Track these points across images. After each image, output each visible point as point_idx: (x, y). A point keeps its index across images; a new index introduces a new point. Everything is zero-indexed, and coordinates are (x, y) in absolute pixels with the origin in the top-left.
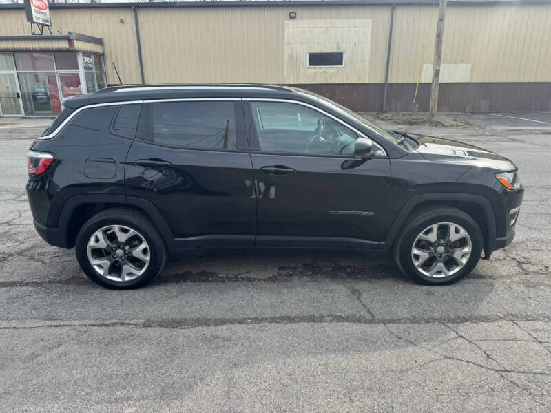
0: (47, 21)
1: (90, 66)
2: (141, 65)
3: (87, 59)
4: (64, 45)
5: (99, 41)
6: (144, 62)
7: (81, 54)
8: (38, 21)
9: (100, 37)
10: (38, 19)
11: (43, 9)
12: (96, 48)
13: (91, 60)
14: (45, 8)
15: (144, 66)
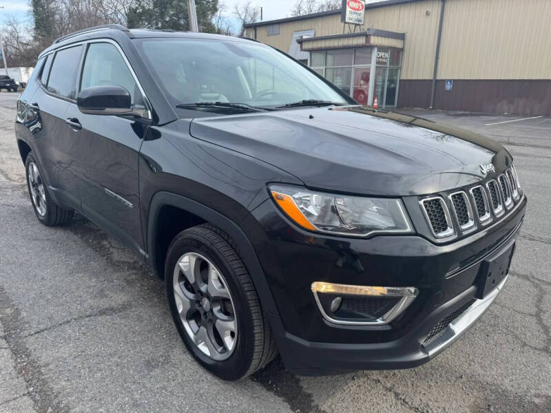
0: (360, 21)
1: (384, 60)
2: (437, 58)
3: (382, 54)
4: (362, 41)
5: (401, 37)
6: (440, 56)
7: (376, 49)
8: (351, 21)
9: (403, 32)
10: (351, 19)
11: (358, 10)
12: (396, 43)
13: (387, 55)
14: (361, 8)
15: (440, 60)
